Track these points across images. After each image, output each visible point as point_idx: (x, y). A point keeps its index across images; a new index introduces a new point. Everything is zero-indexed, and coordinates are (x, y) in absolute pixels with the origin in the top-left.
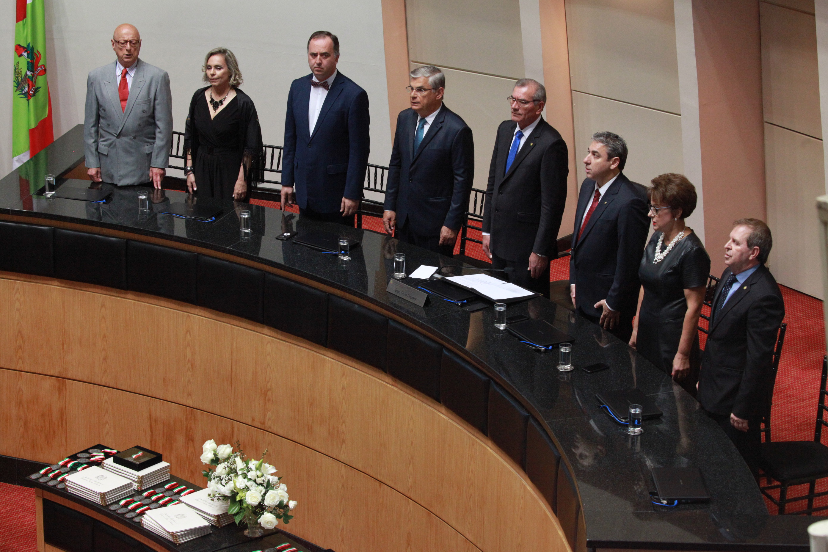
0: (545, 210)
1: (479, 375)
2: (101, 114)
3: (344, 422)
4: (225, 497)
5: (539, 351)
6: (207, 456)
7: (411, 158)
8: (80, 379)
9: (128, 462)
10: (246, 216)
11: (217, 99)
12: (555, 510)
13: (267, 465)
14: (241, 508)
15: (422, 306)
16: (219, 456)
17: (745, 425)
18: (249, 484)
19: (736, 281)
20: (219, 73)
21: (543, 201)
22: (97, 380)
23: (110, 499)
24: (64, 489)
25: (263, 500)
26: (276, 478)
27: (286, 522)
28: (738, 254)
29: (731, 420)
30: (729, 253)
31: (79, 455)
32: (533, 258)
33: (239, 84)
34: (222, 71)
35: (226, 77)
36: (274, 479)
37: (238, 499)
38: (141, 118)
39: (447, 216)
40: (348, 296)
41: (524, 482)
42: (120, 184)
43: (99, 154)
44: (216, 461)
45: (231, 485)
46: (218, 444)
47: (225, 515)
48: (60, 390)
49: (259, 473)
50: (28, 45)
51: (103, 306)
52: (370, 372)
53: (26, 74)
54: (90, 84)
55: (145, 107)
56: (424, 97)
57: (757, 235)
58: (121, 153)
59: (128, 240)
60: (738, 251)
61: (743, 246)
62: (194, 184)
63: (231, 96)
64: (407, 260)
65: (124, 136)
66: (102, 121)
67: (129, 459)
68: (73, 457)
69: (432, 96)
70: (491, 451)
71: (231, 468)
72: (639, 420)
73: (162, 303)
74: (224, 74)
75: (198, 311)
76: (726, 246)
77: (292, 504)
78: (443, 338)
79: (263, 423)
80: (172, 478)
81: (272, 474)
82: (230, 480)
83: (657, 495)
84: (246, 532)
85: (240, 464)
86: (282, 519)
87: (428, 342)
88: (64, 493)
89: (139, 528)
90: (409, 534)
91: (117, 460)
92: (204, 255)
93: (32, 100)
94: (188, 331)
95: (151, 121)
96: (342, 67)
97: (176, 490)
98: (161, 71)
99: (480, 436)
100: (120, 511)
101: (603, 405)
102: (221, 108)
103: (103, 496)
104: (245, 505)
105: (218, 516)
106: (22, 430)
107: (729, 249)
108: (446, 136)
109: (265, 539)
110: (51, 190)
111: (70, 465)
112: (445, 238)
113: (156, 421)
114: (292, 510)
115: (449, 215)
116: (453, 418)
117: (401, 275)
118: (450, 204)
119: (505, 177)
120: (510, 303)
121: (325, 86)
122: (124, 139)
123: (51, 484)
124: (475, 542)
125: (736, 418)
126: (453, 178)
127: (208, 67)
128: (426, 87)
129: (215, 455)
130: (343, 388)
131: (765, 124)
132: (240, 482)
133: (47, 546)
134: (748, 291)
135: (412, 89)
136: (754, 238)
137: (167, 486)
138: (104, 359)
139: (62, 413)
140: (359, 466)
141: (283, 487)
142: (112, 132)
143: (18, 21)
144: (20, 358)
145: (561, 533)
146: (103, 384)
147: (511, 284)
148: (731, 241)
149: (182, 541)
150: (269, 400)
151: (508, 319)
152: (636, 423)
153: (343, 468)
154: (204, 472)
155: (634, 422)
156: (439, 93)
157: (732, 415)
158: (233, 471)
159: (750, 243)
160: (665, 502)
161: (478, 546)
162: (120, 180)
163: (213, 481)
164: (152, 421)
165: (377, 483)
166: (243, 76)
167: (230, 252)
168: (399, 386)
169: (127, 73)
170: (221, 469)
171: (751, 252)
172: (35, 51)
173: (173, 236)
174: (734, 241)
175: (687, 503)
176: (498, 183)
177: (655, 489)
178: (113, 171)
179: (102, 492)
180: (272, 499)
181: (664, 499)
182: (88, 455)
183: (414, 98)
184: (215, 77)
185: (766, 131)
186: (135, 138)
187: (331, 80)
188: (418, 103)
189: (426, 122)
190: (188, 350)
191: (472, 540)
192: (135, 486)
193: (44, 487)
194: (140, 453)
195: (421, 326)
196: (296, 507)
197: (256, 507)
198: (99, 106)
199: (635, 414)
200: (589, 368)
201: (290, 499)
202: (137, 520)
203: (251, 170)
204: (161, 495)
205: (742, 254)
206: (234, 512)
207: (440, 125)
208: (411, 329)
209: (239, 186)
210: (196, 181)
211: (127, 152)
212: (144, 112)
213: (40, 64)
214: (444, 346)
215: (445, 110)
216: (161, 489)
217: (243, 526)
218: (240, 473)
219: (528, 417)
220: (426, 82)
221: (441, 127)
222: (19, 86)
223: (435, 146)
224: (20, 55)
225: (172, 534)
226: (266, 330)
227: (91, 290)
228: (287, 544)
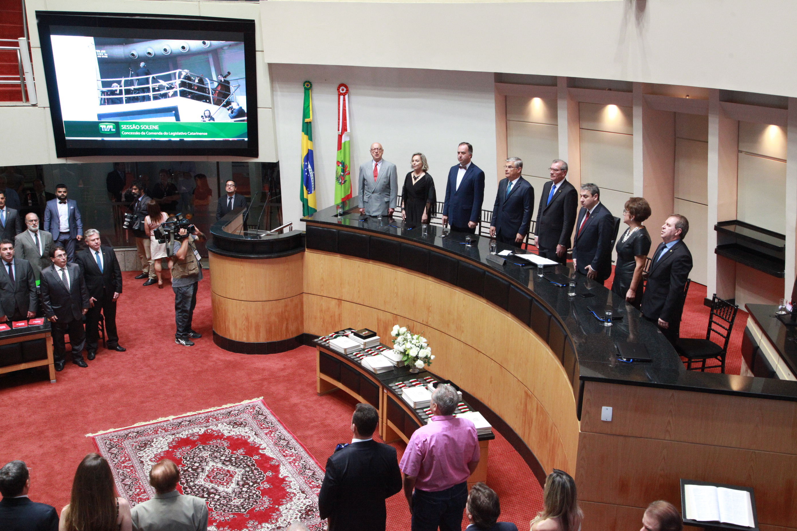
0: (565, 223)
1: (527, 296)
2: (365, 183)
3: (463, 322)
4: (401, 352)
5: (559, 286)
6: (394, 333)
7: (504, 200)
8: (348, 300)
9: (360, 335)
10: (425, 227)
11: (416, 176)
12: (563, 363)
13: (422, 338)
14: (408, 358)
15: (502, 264)
16: (400, 333)
17: (667, 325)
18: (413, 346)
19: (666, 247)
20: (417, 163)
21: (564, 219)
22: (355, 301)
23: (348, 352)
24: (328, 346)
25: (418, 354)
26: (426, 344)
27: (429, 365)
28: (669, 231)
29: (659, 322)
30: (664, 230)
31: (340, 332)
32: (559, 247)
33: (427, 170)
34: (419, 162)
35: (420, 166)
36: (424, 345)
37: (407, 353)
38: (383, 185)
39: (520, 229)
40: (467, 261)
41: (548, 351)
42: (373, 215)
43: (364, 202)
44: (398, 335)
45: (404, 346)
46: (401, 327)
47: (402, 362)
48: (339, 305)
49: (417, 341)
50: (342, 161)
51: (359, 267)
52: (477, 298)
53: (341, 174)
54: (361, 170)
55: (385, 180)
56: (511, 171)
57: (681, 222)
58: (374, 200)
59: (371, 236)
60: (669, 230)
61: (673, 228)
62: (405, 215)
63: (423, 175)
64: (497, 245)
65: (376, 193)
66: (365, 186)
67: (361, 334)
68: (336, 333)
69: (515, 171)
70: (532, 335)
71: (404, 338)
72: (610, 319)
73: (385, 265)
74: (420, 164)
75: (400, 269)
76: (663, 227)
77: (433, 357)
78: (511, 279)
79: (427, 323)
80: (381, 344)
81: (424, 342)
82: (404, 344)
83: (620, 355)
84: (411, 370)
85: (409, 336)
86: (426, 364)
87: (504, 282)
88: (328, 348)
89: (360, 365)
90: (491, 377)
91: (356, 334)
92: (404, 243)
93: (343, 185)
94: (396, 279)
95: (388, 186)
96: (473, 160)
97: (381, 350)
98: (393, 164)
99: (527, 328)
100: (352, 358)
101: (590, 311)
102: (418, 180)
103: (345, 350)
104: (410, 357)
105: (398, 362)
106: (322, 323)
107: (664, 228)
108: (521, 191)
109: (420, 374)
110: (340, 216)
111: (334, 336)
112: (518, 239)
113: (380, 321)
114: (433, 360)
115: (521, 228)
116: (514, 319)
117: (494, 253)
118: (521, 223)
119: (547, 206)
120: (546, 266)
121: (465, 168)
122: (375, 194)
123: (323, 344)
124: (522, 382)
125: (662, 321)
126: (523, 211)
127: (413, 161)
128: (513, 166)
129: (398, 332)
130: (464, 306)
131: (675, 199)
132: (408, 345)
133: (321, 374)
134: (673, 253)
135: (506, 167)
136: (679, 224)
137: (377, 348)
138: (359, 292)
139: (340, 315)
140: (469, 343)
141: (429, 349)
142: (370, 191)
143: (338, 150)
144: (322, 290)
145: (566, 376)
146: (358, 303)
147: (547, 259)
148: (666, 224)
149: (379, 372)
150: (430, 312)
151: (544, 273)
152: (609, 320)
153: (462, 345)
154: (393, 340)
155: (607, 320)
156: (519, 170)
157: (660, 319)
158: (405, 340)
159: (677, 227)
160: (625, 360)
161: (524, 384)
162: (373, 213)
163: (396, 344)
164: (379, 320)
165: (477, 352)
166: (429, 166)
167: (415, 241)
168: (489, 304)
169: (377, 164)
170: (400, 339)
171: (676, 231)
172: (345, 164)
173: (390, 234)
174: (668, 224)
175: (637, 361)
176: (543, 210)
177: (619, 353)
178: (369, 210)
179: (345, 348)
180: (423, 354)
181: (624, 358)
182: (344, 332)
183: (507, 171)
184: (416, 165)
185: (675, 200)
186: (380, 194)
187: (468, 166)
188: (508, 173)
189: (512, 184)
190: (395, 288)
191: (521, 381)
192: (362, 347)
193: (320, 345)
194: (367, 332)
195: (501, 273)
196: (435, 359)
197: (415, 357)
198: (364, 180)
199: (608, 315)
200: (584, 295)
201: (432, 354)
202: (359, 362)
203: (430, 209)
204: (373, 351)
205: (671, 232)
206: (405, 360)
207: (519, 185)
208: (496, 275)
209: (424, 217)
210: (406, 214)
211: (376, 200)
212: (385, 182)
213: (347, 170)
214: (511, 283)
215: (521, 178)
216: (375, 349)
217: (408, 367)
218: (409, 340)
219: (551, 316)
220: (513, 164)
221: (519, 186)
222: (338, 179)
223: (516, 194)
224: (339, 166)
225: (374, 369)
226: (430, 278)
227: (354, 259)
228: (430, 377)
